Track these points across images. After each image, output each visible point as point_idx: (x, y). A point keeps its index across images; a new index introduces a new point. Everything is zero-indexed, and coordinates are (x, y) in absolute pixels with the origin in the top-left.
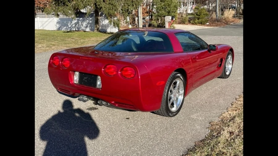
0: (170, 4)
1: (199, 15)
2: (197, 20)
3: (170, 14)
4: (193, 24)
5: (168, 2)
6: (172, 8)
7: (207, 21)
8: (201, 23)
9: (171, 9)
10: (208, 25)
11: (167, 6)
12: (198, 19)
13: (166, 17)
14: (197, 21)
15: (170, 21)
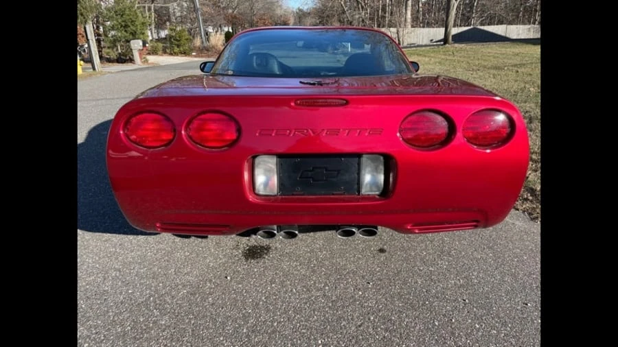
0: (134, 19)
1: (179, 41)
2: (176, 48)
3: (137, 36)
4: (171, 54)
5: (131, 17)
6: (139, 27)
7: (192, 50)
8: (185, 53)
9: (137, 29)
10: (195, 56)
11: (129, 24)
12: (178, 46)
13: (132, 42)
14: (176, 50)
15: (141, 48)
